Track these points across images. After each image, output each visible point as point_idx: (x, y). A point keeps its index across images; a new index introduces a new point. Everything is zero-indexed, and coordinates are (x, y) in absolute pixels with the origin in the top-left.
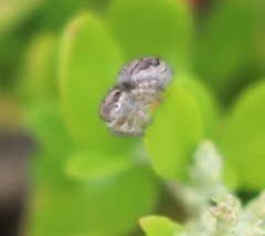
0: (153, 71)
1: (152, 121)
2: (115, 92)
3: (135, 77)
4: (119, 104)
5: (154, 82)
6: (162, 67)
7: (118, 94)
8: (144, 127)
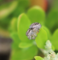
0: (37, 26)
1: (37, 36)
2: (29, 30)
3: (33, 27)
4: (30, 32)
5: (37, 28)
6: (39, 25)
7: (30, 30)
8: (35, 37)
